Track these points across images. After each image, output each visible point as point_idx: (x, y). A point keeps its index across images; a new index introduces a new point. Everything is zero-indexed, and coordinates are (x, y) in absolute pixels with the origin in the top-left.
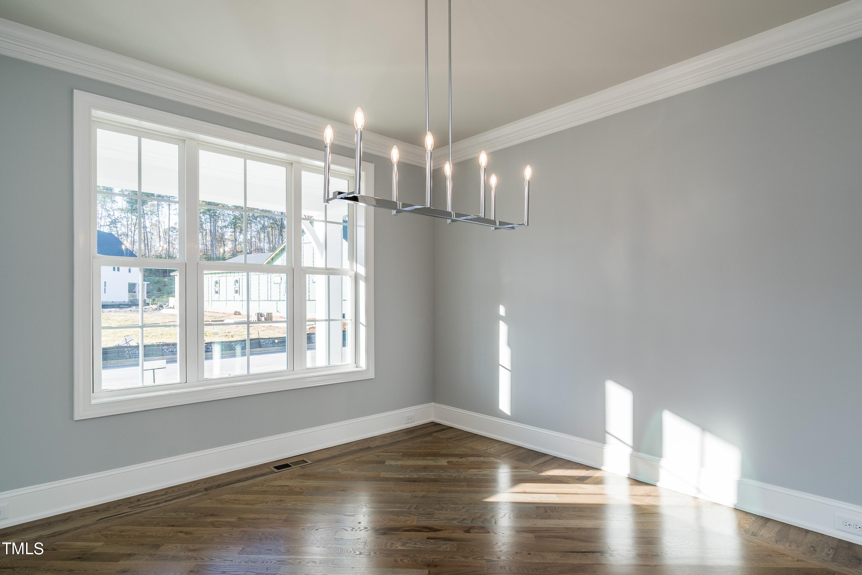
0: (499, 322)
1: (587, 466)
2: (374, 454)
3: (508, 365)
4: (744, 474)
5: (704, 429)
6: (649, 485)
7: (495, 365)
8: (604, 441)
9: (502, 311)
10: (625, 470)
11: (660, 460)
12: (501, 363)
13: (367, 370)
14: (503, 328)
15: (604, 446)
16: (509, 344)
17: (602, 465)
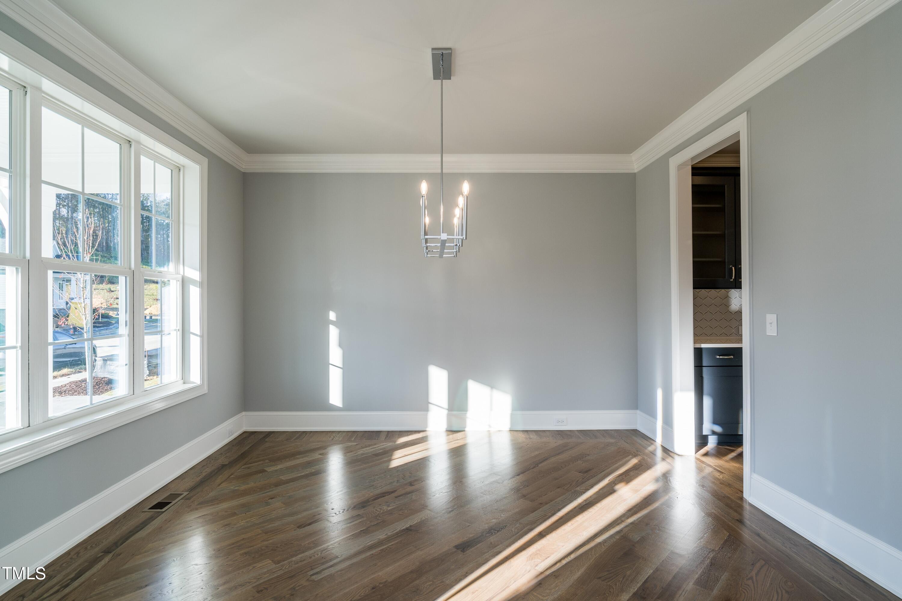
0: (329, 326)
1: (415, 431)
2: (241, 468)
3: (339, 363)
4: (514, 409)
5: (492, 387)
6: (458, 432)
7: (325, 364)
8: (427, 410)
9: (332, 316)
10: (444, 426)
11: (466, 413)
12: (331, 362)
13: (202, 385)
14: (334, 333)
15: (427, 413)
16: (340, 345)
17: (427, 427)
